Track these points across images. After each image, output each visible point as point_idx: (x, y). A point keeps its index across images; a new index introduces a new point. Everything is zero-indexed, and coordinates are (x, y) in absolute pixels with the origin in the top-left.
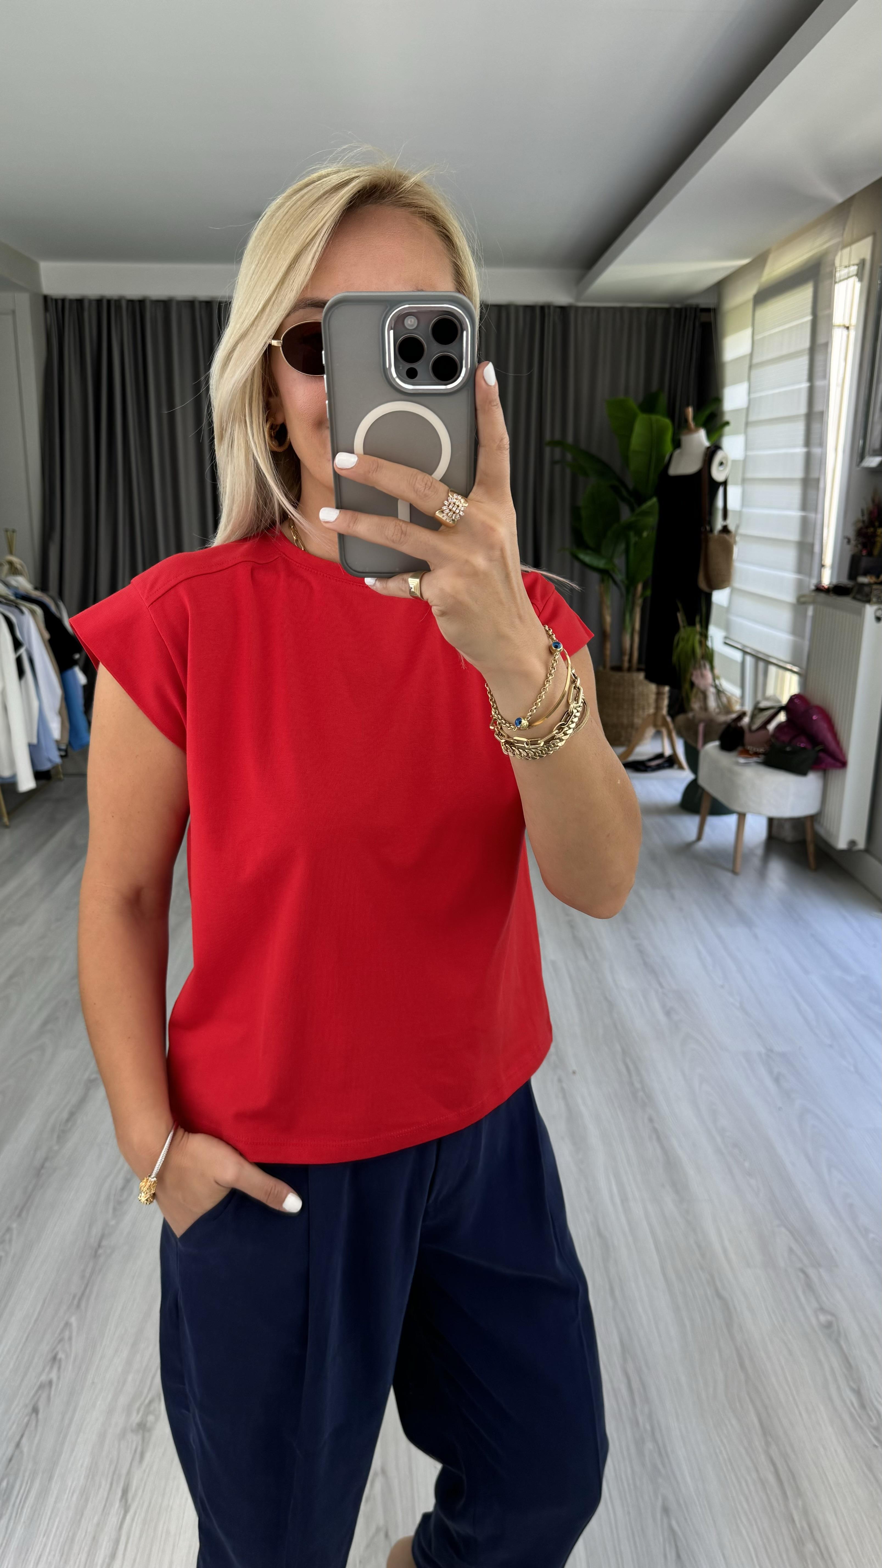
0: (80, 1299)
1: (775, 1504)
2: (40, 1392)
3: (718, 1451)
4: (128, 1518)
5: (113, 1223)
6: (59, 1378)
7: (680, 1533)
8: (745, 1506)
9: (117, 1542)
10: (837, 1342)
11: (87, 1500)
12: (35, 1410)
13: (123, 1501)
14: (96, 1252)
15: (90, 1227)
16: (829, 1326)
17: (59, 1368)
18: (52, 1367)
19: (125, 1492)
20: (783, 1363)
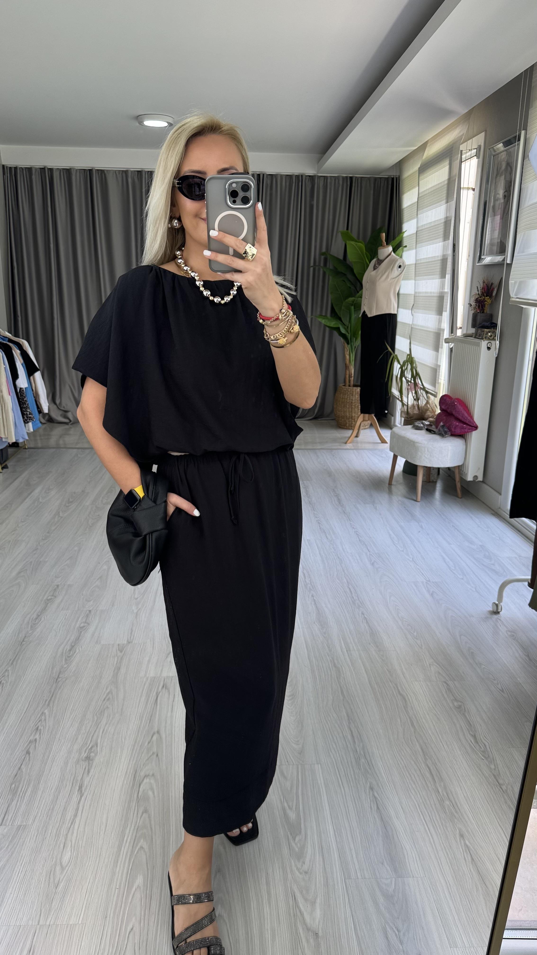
0: (49, 702)
1: (429, 785)
2: (30, 744)
3: (399, 763)
4: (83, 798)
5: (66, 666)
6: (40, 738)
7: (379, 798)
8: (414, 786)
9: (77, 809)
10: (464, 715)
11: (59, 792)
12: (28, 753)
13: (80, 791)
14: (57, 680)
15: (53, 668)
16: (459, 707)
17: (40, 734)
18: (36, 733)
19: (80, 788)
20: (434, 724)
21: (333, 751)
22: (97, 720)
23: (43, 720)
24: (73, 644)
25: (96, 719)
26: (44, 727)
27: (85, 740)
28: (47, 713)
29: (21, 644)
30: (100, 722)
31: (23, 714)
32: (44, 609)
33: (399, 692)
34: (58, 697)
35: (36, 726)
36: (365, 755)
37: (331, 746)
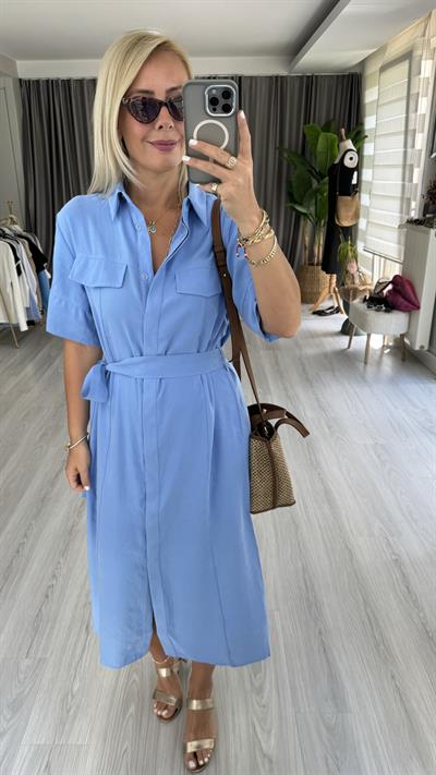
1: (368, 632)
2: (49, 589)
4: (89, 637)
6: (56, 584)
7: (326, 642)
8: (355, 632)
9: (85, 646)
10: (400, 567)
11: (71, 631)
12: (47, 596)
13: (87, 630)
14: (70, 532)
15: (67, 522)
17: (56, 580)
21: (290, 599)
23: (59, 567)
26: (59, 575)
28: (62, 562)
29: (43, 501)
33: (347, 546)
34: (70, 549)
35: (53, 573)
36: (316, 604)
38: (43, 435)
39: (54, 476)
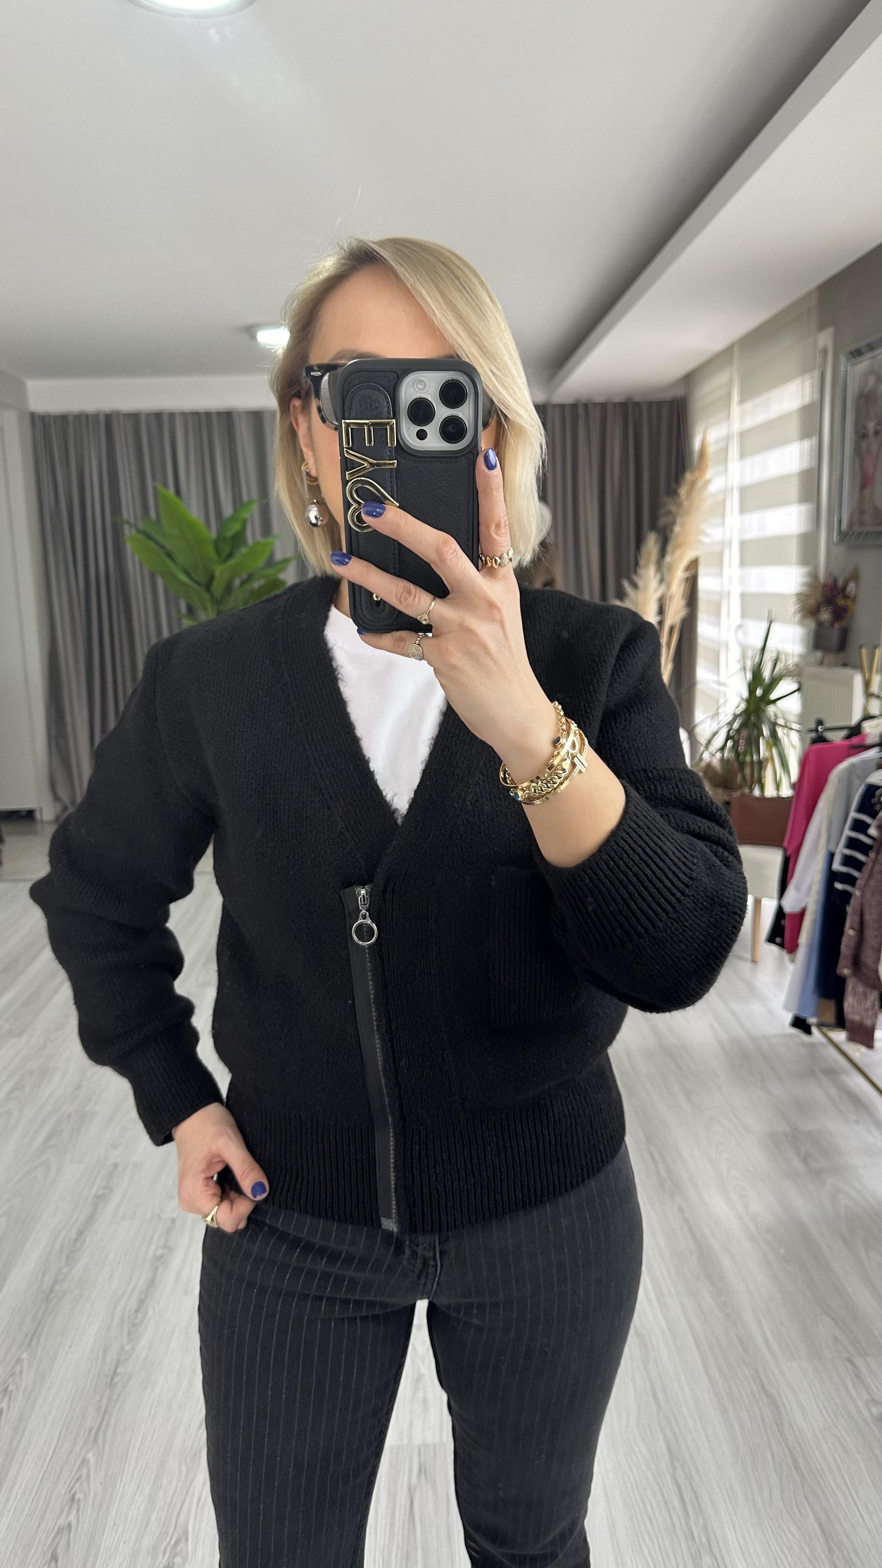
0: (97, 1434)
2: (58, 1538)
5: (128, 1348)
6: (78, 1521)
12: (54, 1558)
14: (112, 1380)
15: (104, 1354)
17: (78, 1511)
18: (70, 1508)
20: (839, 1462)
21: (647, 1538)
22: (187, 1475)
23: (84, 1475)
24: (143, 1297)
25: (184, 1469)
26: (85, 1496)
27: (164, 1524)
28: (92, 1461)
29: (47, 1299)
30: (192, 1481)
31: (47, 1462)
32: (91, 1219)
33: (763, 1387)
34: (112, 1423)
35: (70, 1492)
36: (710, 1547)
37: (643, 1529)
38: (49, 1138)
39: (73, 1234)
